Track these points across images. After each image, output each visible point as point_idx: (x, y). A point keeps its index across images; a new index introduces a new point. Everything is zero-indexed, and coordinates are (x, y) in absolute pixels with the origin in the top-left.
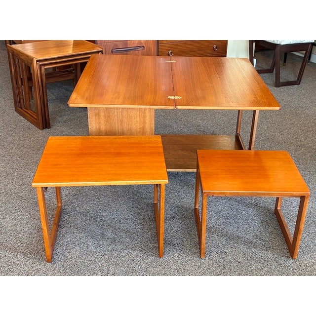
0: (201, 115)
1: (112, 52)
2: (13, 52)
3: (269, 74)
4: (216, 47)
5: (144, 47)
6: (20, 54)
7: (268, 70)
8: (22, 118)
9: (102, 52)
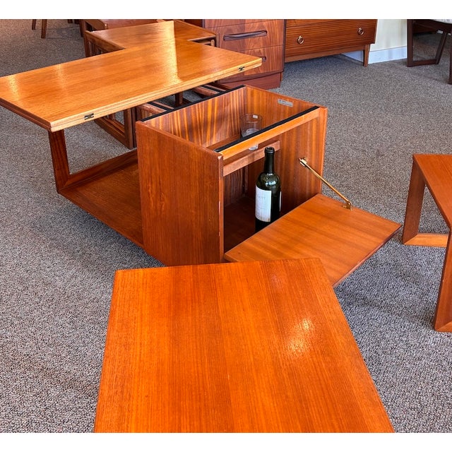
0: (353, 126)
1: (224, 40)
2: (94, 41)
3: (433, 65)
4: (362, 31)
5: (266, 32)
6: (104, 43)
7: (431, 60)
8: (103, 131)
9: (214, 39)
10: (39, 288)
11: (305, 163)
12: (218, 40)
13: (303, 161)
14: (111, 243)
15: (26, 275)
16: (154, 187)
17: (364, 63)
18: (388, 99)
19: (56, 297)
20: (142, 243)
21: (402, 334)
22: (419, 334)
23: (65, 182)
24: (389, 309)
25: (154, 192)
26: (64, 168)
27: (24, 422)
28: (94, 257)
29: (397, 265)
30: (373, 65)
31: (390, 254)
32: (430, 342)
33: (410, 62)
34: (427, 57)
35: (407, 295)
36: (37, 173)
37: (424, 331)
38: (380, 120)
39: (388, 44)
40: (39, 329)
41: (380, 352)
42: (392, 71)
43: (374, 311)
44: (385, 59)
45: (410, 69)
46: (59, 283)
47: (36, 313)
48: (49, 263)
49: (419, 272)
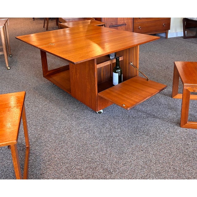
1: (110, 27)
4: (164, 25)
5: (126, 24)
9: (104, 25)
10: (33, 108)
11: (132, 64)
12: (106, 25)
13: (131, 63)
14: (61, 95)
15: (29, 103)
16: (74, 70)
17: (166, 37)
18: (174, 49)
19: (39, 111)
20: (71, 93)
21: (167, 128)
22: (174, 128)
23: (46, 73)
24: (163, 119)
25: (74, 72)
26: (46, 68)
27: (22, 149)
28: (54, 99)
29: (169, 105)
30: (170, 38)
31: (167, 101)
32: (178, 131)
33: (185, 37)
34: (192, 35)
35: (171, 115)
36: (38, 72)
37: (176, 127)
38: (170, 57)
39: (176, 30)
40: (31, 120)
41: (157, 133)
42: (177, 40)
43: (158, 120)
44: (175, 36)
45: (185, 39)
46: (41, 107)
47: (31, 115)
48: (38, 100)
49: (177, 108)
